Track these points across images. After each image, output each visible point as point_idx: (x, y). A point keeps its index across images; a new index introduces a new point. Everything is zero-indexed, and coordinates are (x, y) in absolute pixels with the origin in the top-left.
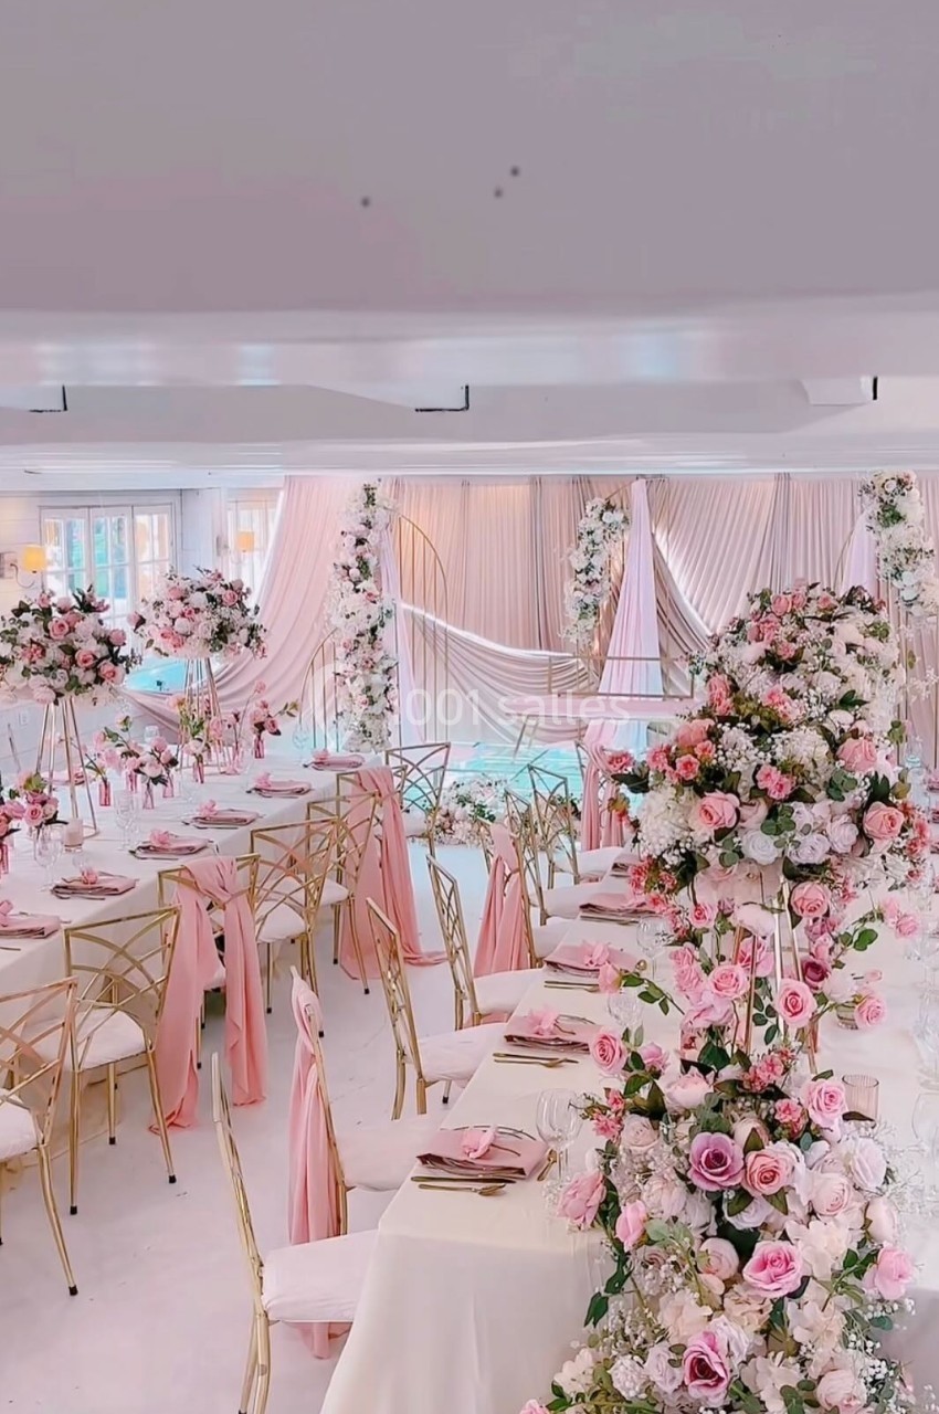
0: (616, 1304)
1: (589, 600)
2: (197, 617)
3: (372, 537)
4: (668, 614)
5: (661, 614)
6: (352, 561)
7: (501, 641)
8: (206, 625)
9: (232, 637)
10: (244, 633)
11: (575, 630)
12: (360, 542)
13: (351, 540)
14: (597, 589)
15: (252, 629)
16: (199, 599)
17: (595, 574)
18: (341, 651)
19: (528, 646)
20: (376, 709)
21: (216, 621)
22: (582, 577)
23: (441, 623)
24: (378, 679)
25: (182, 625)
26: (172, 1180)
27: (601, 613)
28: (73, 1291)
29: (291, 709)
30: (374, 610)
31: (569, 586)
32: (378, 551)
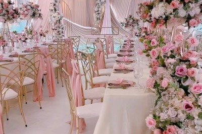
0: (159, 103)
1: (98, 17)
2: (29, 11)
3: (57, 4)
4: (113, 20)
5: (112, 20)
6: (53, 9)
7: (81, 25)
8: (31, 12)
9: (36, 15)
10: (38, 15)
11: (96, 23)
12: (54, 5)
13: (52, 5)
14: (100, 15)
15: (40, 14)
16: (29, 7)
17: (99, 12)
18: (53, 24)
19: (87, 26)
20: (61, 36)
21: (33, 11)
22: (97, 12)
23: (70, 21)
24: (61, 30)
25: (26, 12)
26: (41, 108)
27: (101, 19)
28: (26, 126)
29: (47, 32)
30: (59, 16)
31: (94, 14)
32: (58, 7)
